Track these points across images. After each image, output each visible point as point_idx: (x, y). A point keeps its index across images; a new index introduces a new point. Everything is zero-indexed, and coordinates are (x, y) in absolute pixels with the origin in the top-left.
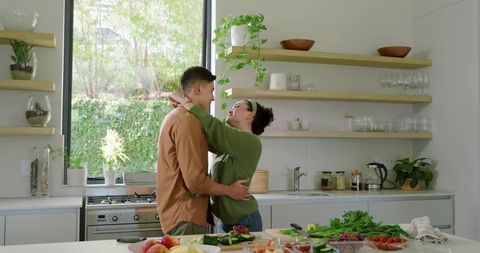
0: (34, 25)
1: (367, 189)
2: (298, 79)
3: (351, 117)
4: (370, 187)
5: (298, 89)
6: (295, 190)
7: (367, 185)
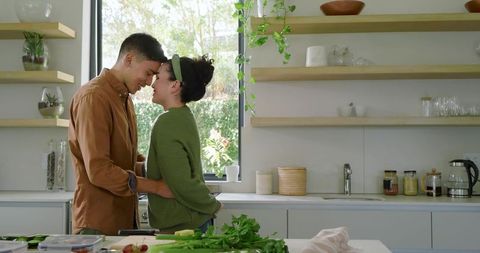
0: (47, 15)
1: (449, 195)
2: (346, 52)
3: (429, 99)
4: (453, 192)
5: (344, 65)
6: (345, 193)
7: (449, 189)
